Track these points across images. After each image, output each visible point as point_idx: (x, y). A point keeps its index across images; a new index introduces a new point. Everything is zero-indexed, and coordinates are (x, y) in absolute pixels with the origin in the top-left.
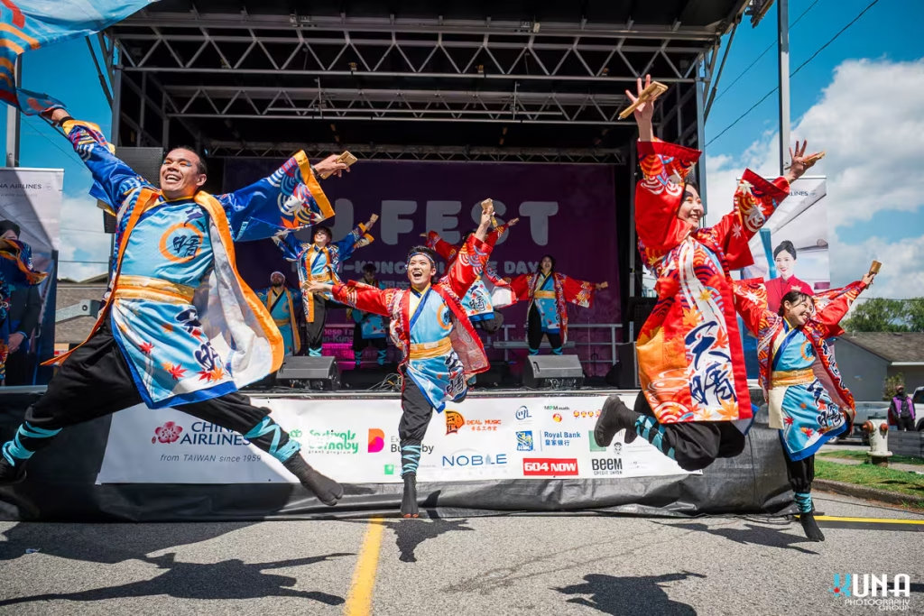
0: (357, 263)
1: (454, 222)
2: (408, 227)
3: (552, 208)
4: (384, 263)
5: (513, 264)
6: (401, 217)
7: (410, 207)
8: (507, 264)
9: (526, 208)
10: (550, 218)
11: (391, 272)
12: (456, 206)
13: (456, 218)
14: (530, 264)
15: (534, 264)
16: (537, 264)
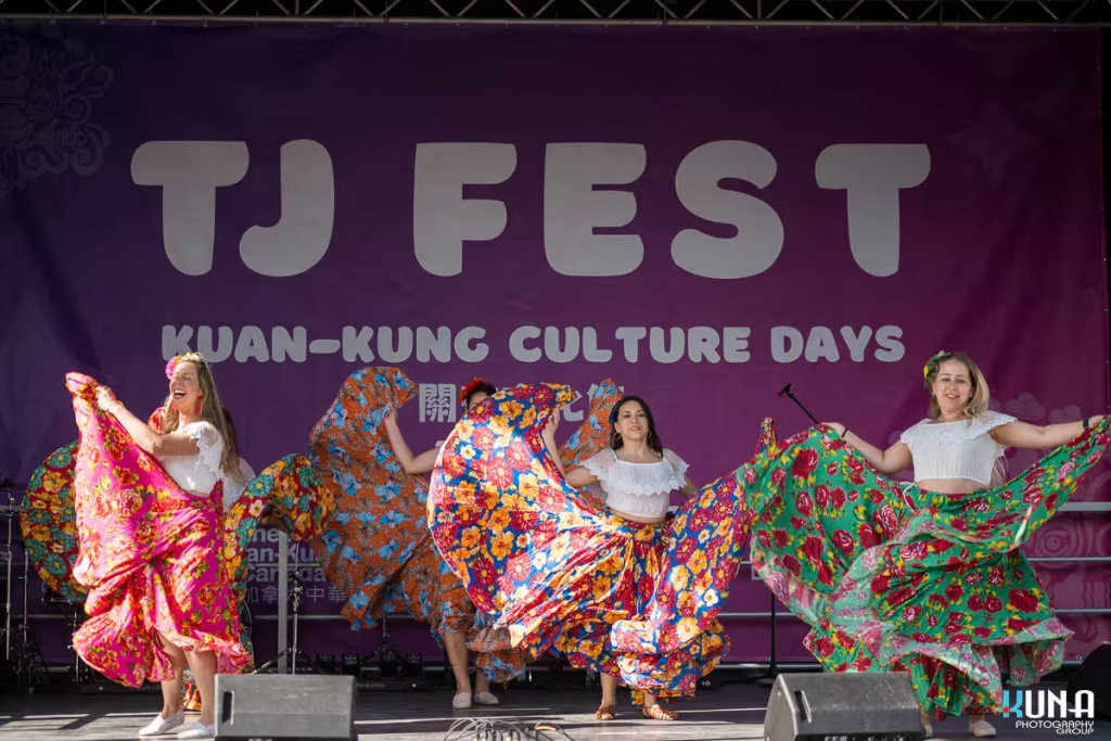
0: (349, 331)
1: (624, 208)
2: (490, 220)
3: (911, 163)
4: (423, 331)
5: (795, 335)
6: (471, 192)
7: (497, 161)
8: (778, 334)
9: (835, 166)
10: (904, 194)
11: (444, 357)
12: (629, 161)
13: (629, 197)
14: (847, 332)
15: (857, 334)
16: (866, 331)
